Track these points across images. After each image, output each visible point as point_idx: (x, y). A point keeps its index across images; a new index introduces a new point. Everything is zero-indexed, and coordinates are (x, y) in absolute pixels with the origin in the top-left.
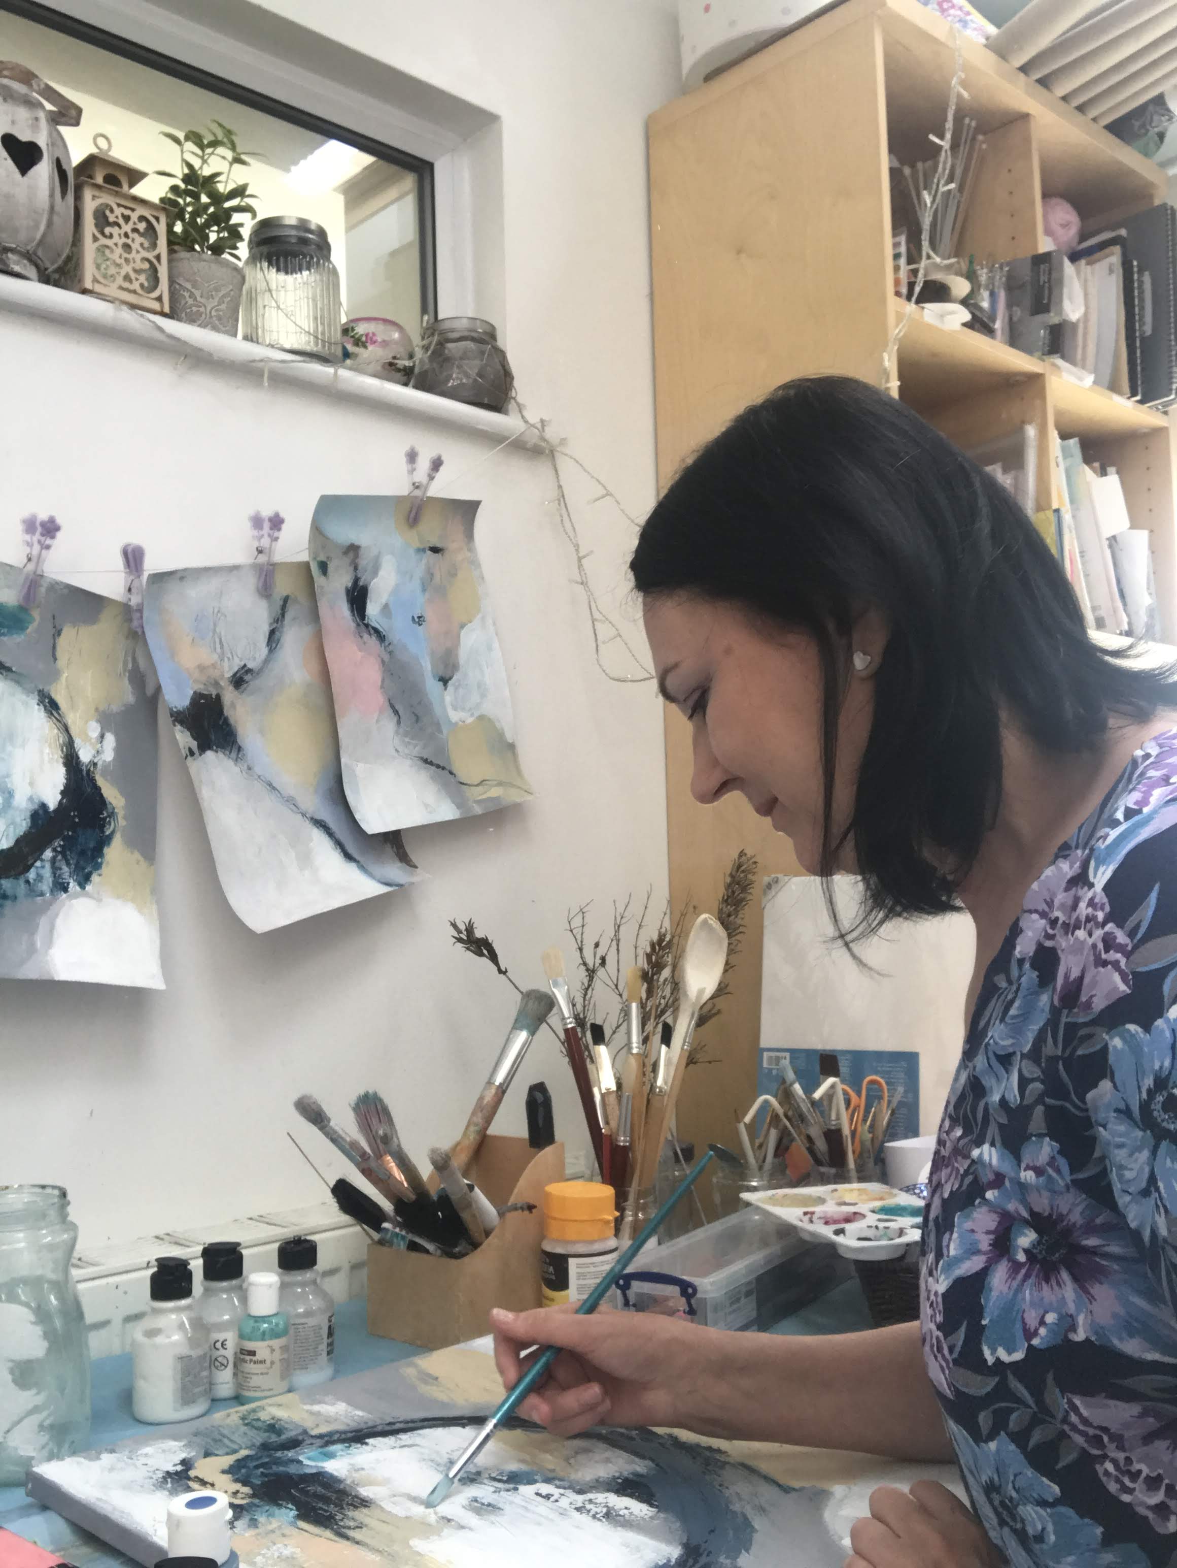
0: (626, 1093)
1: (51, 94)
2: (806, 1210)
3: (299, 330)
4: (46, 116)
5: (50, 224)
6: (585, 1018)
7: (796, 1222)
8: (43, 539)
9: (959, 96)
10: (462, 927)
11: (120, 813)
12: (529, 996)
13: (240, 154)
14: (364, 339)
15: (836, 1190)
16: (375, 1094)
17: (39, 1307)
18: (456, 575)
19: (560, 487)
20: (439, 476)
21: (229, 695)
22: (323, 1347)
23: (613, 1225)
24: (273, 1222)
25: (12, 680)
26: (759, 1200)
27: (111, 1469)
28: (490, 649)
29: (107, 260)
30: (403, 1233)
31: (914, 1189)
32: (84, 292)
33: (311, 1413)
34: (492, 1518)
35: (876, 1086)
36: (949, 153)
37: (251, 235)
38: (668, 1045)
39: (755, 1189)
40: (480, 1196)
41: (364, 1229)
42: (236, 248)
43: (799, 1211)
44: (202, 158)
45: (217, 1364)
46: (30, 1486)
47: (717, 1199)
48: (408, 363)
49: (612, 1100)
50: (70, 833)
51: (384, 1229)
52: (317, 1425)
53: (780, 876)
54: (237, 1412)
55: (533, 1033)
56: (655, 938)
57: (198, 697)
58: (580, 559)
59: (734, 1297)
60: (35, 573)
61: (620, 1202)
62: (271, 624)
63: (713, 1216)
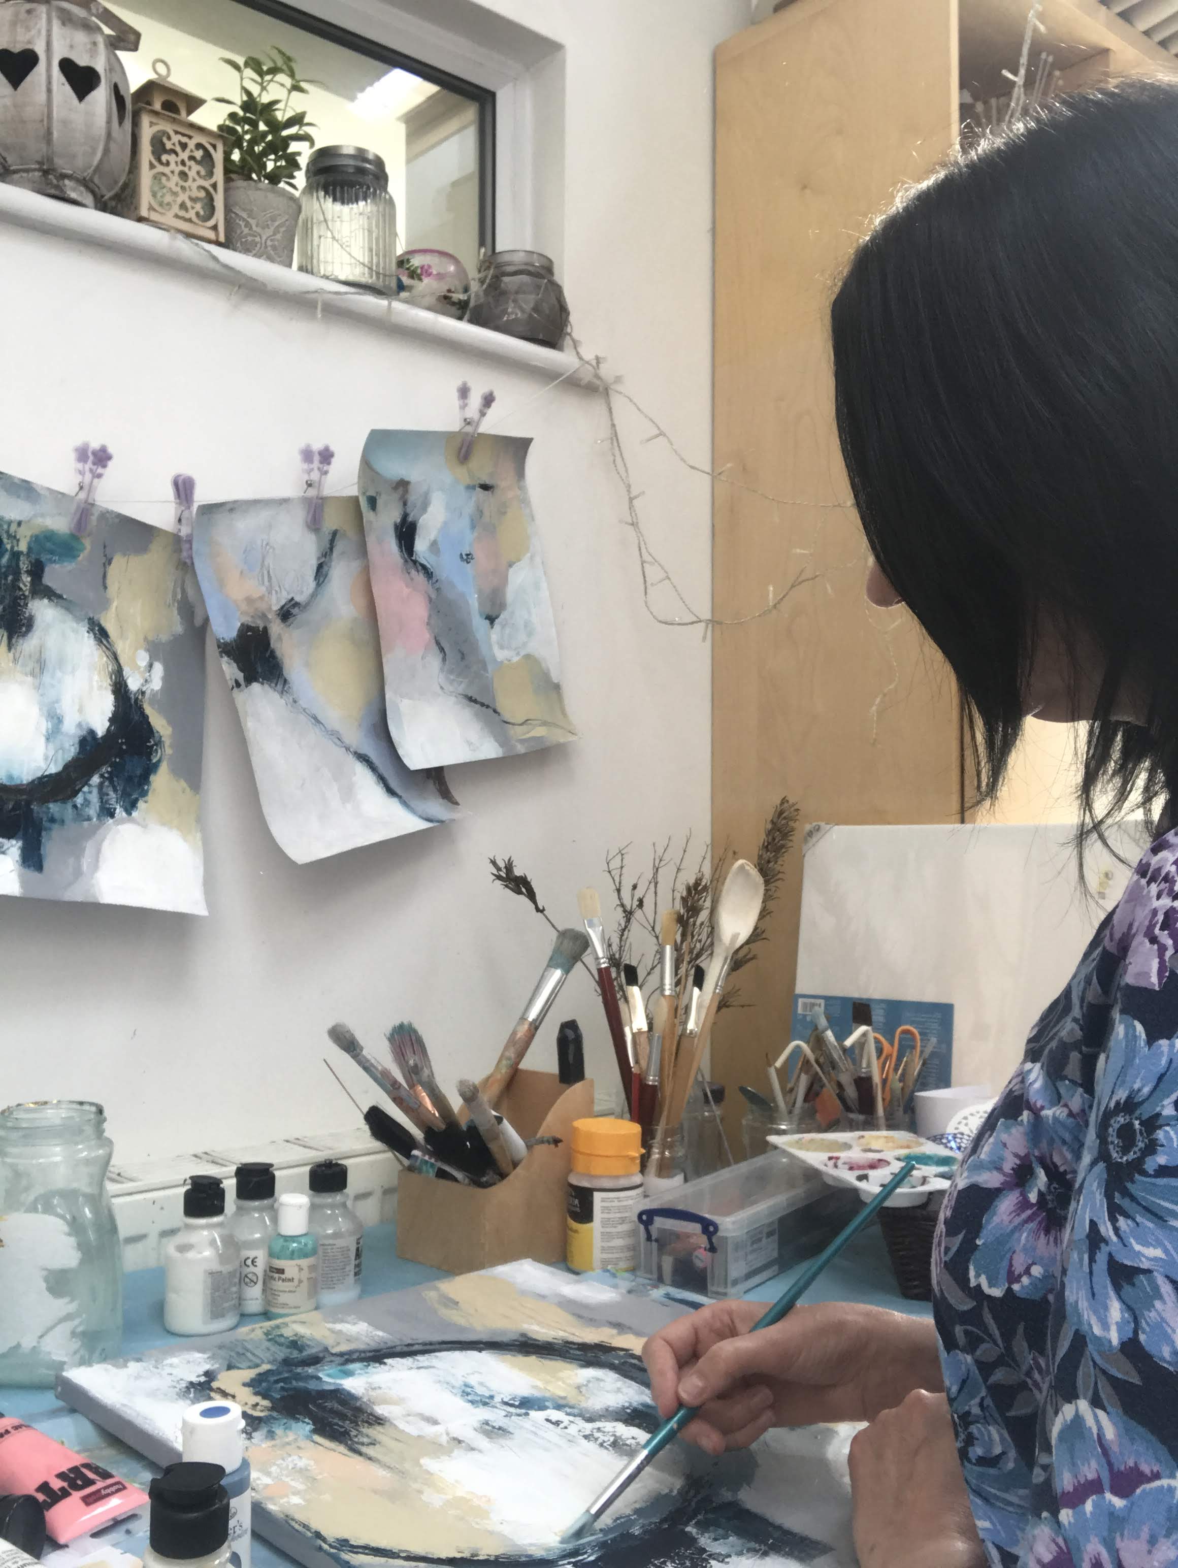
0: (657, 1034)
1: (109, 17)
2: (831, 1155)
3: (353, 261)
4: (105, 41)
5: (106, 151)
6: (621, 958)
7: (822, 1168)
8: (94, 467)
9: (1035, 30)
10: (502, 865)
11: (167, 742)
12: (564, 935)
13: (299, 81)
14: (419, 271)
15: (863, 1137)
16: (410, 1025)
17: (74, 1218)
18: (505, 513)
19: (613, 425)
20: (491, 412)
21: (276, 628)
22: (351, 1268)
23: (638, 1161)
24: (307, 1144)
25: (62, 607)
26: (784, 1143)
27: (138, 1377)
28: (537, 587)
29: (164, 187)
30: (433, 1160)
31: (941, 1139)
32: (140, 220)
33: (333, 1331)
34: (502, 1441)
35: (909, 1036)
36: (1022, 90)
37: (308, 164)
38: (700, 988)
39: (784, 1132)
40: (508, 1128)
41: (395, 1155)
42: (293, 177)
43: (824, 1156)
44: (261, 84)
45: (247, 1280)
46: (59, 1389)
47: (746, 1140)
48: (463, 297)
49: (643, 1040)
50: (118, 760)
51: (414, 1156)
52: (338, 1344)
53: (822, 824)
54: (261, 1328)
55: (567, 971)
56: (692, 882)
57: (245, 629)
58: (631, 500)
59: (755, 1237)
60: (86, 502)
61: (647, 1139)
62: (319, 559)
63: (741, 1157)
